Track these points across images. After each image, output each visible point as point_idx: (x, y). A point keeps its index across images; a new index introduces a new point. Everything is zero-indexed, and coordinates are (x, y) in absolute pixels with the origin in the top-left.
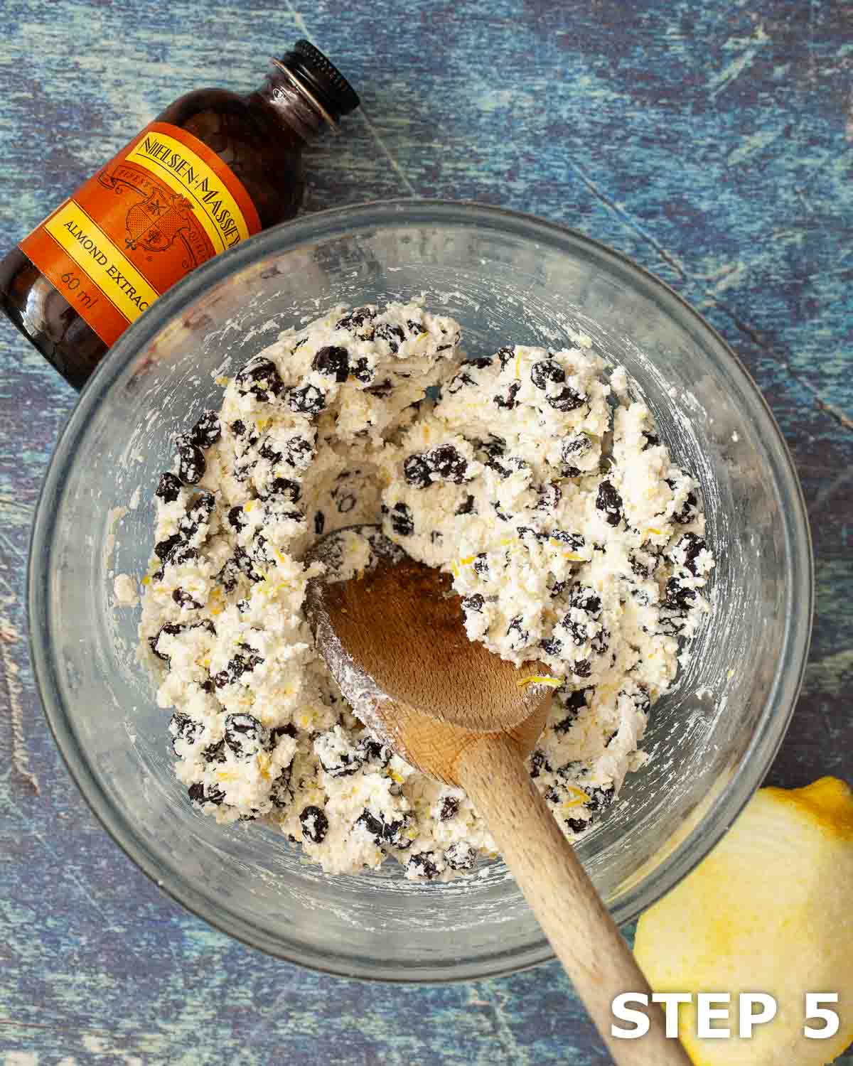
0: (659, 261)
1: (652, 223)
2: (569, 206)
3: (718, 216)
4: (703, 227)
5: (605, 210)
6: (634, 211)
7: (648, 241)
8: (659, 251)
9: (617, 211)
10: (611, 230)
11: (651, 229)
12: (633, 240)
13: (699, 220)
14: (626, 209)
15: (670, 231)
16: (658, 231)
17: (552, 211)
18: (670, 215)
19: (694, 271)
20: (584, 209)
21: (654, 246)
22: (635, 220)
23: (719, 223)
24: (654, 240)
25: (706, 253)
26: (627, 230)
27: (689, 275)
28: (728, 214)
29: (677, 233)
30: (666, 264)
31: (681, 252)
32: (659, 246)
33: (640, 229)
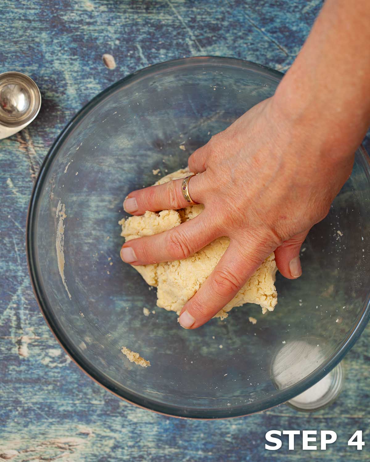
0: (278, 49)
1: (275, 35)
2: (244, 30)
3: (299, 32)
4: (294, 37)
5: (257, 31)
6: (268, 31)
7: (273, 42)
8: (278, 46)
9: (262, 32)
10: (260, 39)
11: (275, 38)
12: (268, 42)
13: (292, 33)
14: (266, 30)
15: (282, 38)
16: (277, 38)
17: (238, 32)
18: (282, 32)
19: (291, 52)
20: (250, 31)
21: (276, 44)
22: (269, 34)
23: (300, 35)
24: (276, 42)
25: (295, 46)
26: (266, 38)
27: (289, 54)
28: (303, 31)
29: (284, 39)
30: (281, 51)
31: (286, 46)
32: (278, 44)
33: (271, 38)
